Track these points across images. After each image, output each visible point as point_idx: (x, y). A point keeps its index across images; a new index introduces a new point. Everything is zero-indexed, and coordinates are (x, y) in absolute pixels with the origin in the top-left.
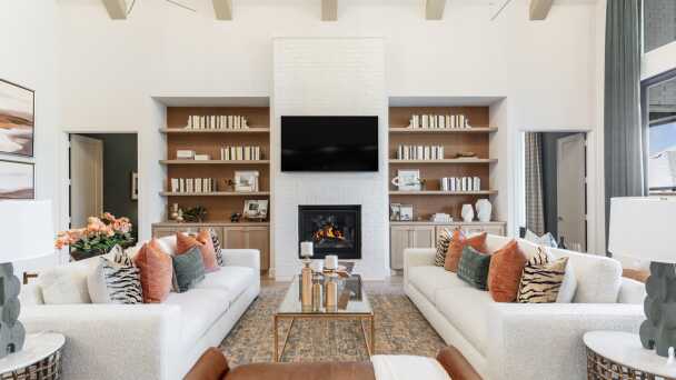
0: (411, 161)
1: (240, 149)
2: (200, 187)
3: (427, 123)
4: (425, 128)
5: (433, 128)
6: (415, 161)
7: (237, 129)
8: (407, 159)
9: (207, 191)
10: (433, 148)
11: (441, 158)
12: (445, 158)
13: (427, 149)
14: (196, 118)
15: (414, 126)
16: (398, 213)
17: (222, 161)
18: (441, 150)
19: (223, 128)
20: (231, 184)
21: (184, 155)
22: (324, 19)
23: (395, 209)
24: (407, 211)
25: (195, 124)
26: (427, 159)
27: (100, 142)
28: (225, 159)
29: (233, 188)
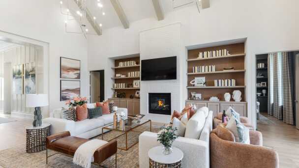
0: (199, 73)
1: (134, 73)
2: (122, 86)
3: (207, 55)
4: (205, 57)
5: (209, 57)
6: (200, 73)
7: (133, 65)
8: (197, 72)
9: (124, 88)
10: (210, 67)
11: (214, 71)
12: (216, 70)
13: (207, 67)
14: (121, 63)
15: (200, 57)
16: (194, 96)
17: (128, 77)
18: (214, 67)
19: (129, 66)
20: (132, 85)
21: (118, 75)
22: (159, 20)
23: (193, 94)
24: (199, 96)
25: (121, 65)
26: (207, 72)
27: (99, 73)
28: (129, 76)
29: (132, 87)
